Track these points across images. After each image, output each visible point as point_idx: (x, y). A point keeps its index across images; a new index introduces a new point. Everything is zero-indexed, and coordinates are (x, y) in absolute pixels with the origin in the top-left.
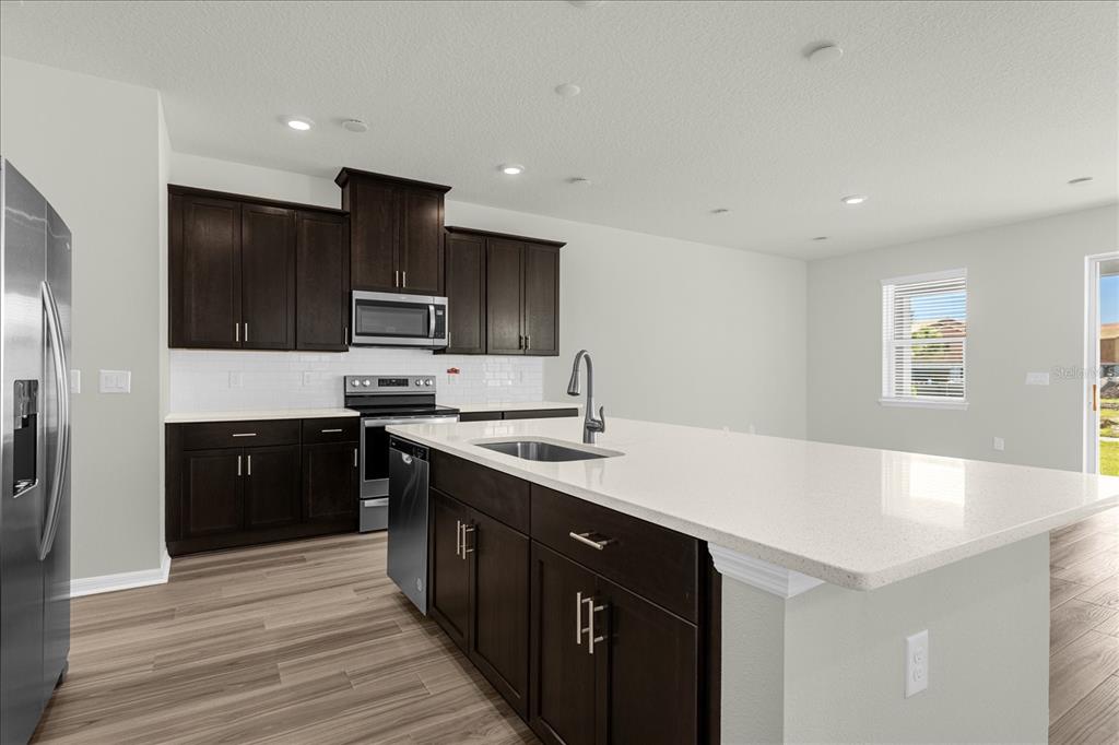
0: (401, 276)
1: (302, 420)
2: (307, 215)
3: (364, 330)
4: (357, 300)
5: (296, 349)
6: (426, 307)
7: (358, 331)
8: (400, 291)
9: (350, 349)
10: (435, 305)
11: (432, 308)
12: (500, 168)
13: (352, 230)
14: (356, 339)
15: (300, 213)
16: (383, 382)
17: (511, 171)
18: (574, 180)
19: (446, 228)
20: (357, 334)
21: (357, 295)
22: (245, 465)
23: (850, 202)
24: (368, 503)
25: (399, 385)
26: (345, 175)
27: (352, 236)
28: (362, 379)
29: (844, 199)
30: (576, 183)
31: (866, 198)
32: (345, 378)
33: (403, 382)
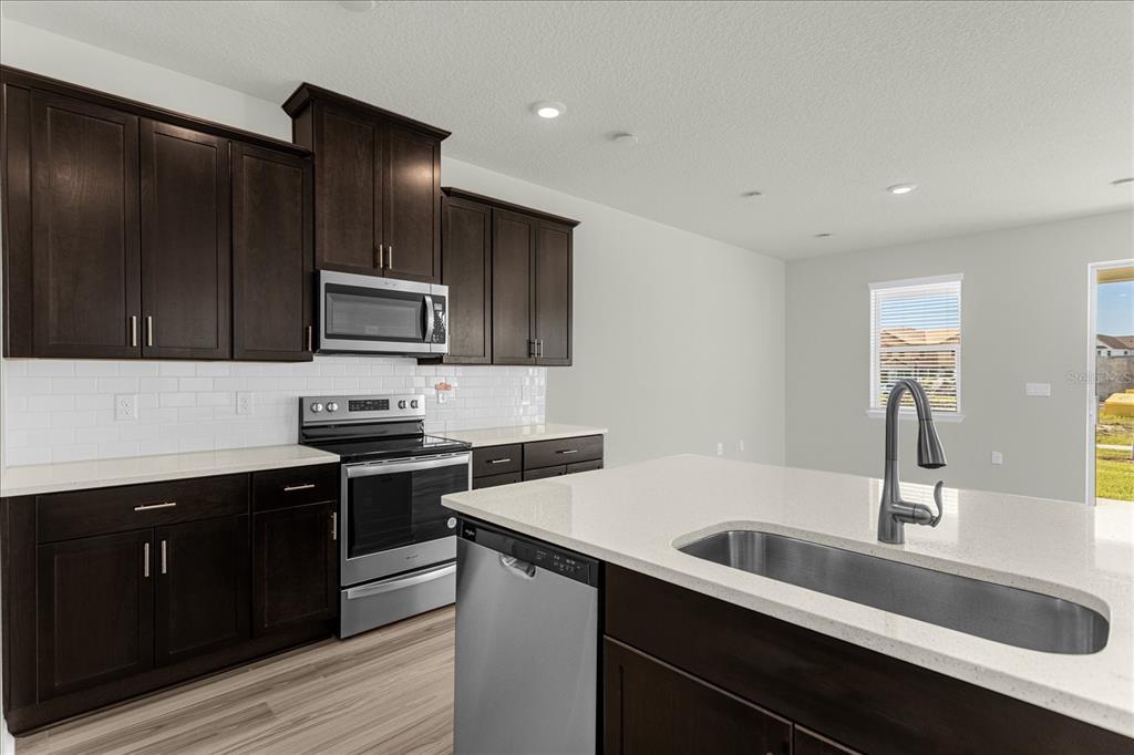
0: (386, 252)
1: (252, 473)
2: (247, 148)
3: (337, 331)
4: (327, 285)
5: (232, 358)
6: (421, 298)
7: (329, 332)
8: (384, 273)
9: (314, 357)
10: (433, 297)
11: (428, 300)
12: (533, 108)
13: (317, 178)
14: (325, 344)
15: (237, 144)
16: (356, 405)
17: (548, 113)
18: (618, 135)
19: (442, 189)
20: (328, 336)
21: (327, 277)
22: (158, 558)
23: (898, 191)
24: (351, 593)
25: (376, 408)
26: (306, 95)
27: (318, 187)
28: (328, 402)
29: (890, 189)
30: (619, 139)
31: (914, 187)
32: (301, 400)
33: (383, 404)
